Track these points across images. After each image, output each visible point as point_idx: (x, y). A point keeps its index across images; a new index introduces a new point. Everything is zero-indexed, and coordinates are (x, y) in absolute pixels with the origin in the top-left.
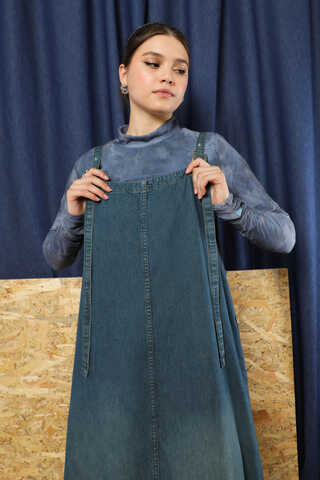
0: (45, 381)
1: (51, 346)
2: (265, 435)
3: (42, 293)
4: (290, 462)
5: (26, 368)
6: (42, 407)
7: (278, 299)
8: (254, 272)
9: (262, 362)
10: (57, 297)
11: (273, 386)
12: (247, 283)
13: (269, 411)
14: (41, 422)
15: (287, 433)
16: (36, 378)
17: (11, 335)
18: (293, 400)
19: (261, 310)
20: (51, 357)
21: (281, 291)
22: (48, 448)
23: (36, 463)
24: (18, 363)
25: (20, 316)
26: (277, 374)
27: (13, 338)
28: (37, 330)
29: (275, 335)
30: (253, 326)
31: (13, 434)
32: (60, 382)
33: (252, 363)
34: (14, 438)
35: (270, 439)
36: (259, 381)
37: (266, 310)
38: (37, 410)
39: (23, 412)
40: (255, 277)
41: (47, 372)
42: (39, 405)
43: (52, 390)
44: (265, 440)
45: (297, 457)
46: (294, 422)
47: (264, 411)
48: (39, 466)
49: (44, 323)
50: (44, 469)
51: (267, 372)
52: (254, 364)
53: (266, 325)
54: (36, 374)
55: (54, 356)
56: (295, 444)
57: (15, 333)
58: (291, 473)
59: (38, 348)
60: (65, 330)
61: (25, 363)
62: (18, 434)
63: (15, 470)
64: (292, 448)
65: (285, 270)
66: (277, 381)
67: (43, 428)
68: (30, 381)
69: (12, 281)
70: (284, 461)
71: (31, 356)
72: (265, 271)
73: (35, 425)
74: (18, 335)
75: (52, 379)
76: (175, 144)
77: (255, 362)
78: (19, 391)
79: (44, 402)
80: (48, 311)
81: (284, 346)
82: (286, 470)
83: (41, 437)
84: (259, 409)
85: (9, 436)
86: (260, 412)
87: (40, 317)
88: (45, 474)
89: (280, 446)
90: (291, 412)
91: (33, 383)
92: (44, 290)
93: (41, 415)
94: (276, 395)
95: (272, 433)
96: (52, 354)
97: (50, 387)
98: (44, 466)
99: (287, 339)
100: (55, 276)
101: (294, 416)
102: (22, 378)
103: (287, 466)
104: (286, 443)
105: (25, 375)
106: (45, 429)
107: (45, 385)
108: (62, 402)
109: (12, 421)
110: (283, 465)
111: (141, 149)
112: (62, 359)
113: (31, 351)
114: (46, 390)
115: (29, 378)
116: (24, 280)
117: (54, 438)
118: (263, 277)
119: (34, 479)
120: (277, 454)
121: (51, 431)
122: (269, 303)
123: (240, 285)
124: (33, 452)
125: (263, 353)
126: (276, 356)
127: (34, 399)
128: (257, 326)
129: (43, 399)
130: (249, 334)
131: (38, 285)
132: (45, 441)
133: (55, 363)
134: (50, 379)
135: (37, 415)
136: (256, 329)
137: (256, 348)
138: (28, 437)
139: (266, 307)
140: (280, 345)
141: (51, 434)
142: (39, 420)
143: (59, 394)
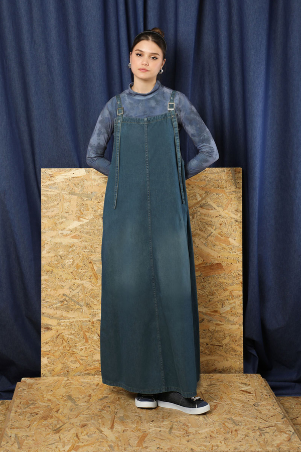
0: (74, 234)
1: (79, 213)
2: (220, 280)
3: (73, 178)
4: (237, 300)
5: (63, 226)
6: (73, 251)
7: (233, 188)
8: (217, 169)
9: (220, 231)
10: (83, 180)
11: (227, 247)
13: (224, 264)
14: (72, 260)
15: (236, 280)
16: (69, 232)
17: (52, 204)
18: (241, 258)
19: (220, 195)
20: (79, 219)
21: (236, 184)
22: (76, 277)
23: (68, 286)
24: (57, 222)
25: (59, 192)
26: (230, 239)
27: (54, 206)
28: (70, 202)
29: (230, 213)
30: (214, 206)
31: (53, 267)
32: (84, 235)
33: (212, 230)
34: (54, 270)
35: (223, 283)
36: (217, 243)
37: (225, 196)
38: (69, 252)
39: (61, 253)
40: (217, 173)
41: (76, 229)
42: (71, 250)
43: (81, 240)
44: (220, 283)
45: (242, 297)
46: (242, 274)
47: (220, 264)
48: (70, 288)
49: (75, 197)
50: (73, 290)
51: (223, 238)
52: (214, 232)
53: (224, 206)
54: (69, 230)
55: (81, 219)
56: (241, 288)
57: (56, 203)
58: (237, 307)
59: (70, 213)
60: (88, 202)
61: (62, 223)
62: (57, 267)
63: (54, 290)
64: (239, 291)
65: (240, 169)
66: (230, 245)
67: (73, 264)
68: (65, 234)
69: (53, 169)
70: (233, 299)
71: (66, 218)
72: (225, 168)
73: (68, 262)
74: (58, 204)
75: (79, 233)
76: (159, 98)
77: (215, 230)
78: (58, 240)
79: (74, 248)
80: (77, 190)
81: (237, 221)
82: (234, 305)
83: (71, 270)
84: (217, 262)
85: (51, 268)
86: (217, 264)
87: (72, 193)
88: (74, 293)
89: (230, 288)
90: (240, 266)
91: (67, 235)
92: (74, 175)
93: (72, 256)
94: (229, 254)
95: (225, 279)
96: (80, 217)
97: (78, 239)
98: (73, 288)
99: (239, 216)
100: (81, 167)
101: (241, 269)
102: (60, 232)
103: (235, 303)
104: (235, 287)
105: (62, 230)
106: (75, 264)
107: (74, 237)
108: (86, 248)
109: (53, 259)
110: (232, 301)
111: (142, 100)
112: (85, 221)
113: (66, 215)
114: (75, 240)
115: (65, 232)
116: (61, 169)
117: (80, 271)
118: (223, 173)
119: (67, 296)
120: (227, 293)
121: (78, 267)
122: (226, 191)
123: (207, 178)
124: (66, 279)
125: (221, 224)
126: (230, 227)
127: (68, 245)
128: (218, 206)
129: (73, 245)
130: (212, 211)
131: (71, 172)
132: (74, 272)
133: (81, 223)
134: (78, 233)
135: (69, 256)
136: (216, 208)
137: (216, 221)
138: (63, 269)
139: (225, 194)
140: (233, 220)
141: (78, 268)
142: (70, 259)
143: (84, 243)
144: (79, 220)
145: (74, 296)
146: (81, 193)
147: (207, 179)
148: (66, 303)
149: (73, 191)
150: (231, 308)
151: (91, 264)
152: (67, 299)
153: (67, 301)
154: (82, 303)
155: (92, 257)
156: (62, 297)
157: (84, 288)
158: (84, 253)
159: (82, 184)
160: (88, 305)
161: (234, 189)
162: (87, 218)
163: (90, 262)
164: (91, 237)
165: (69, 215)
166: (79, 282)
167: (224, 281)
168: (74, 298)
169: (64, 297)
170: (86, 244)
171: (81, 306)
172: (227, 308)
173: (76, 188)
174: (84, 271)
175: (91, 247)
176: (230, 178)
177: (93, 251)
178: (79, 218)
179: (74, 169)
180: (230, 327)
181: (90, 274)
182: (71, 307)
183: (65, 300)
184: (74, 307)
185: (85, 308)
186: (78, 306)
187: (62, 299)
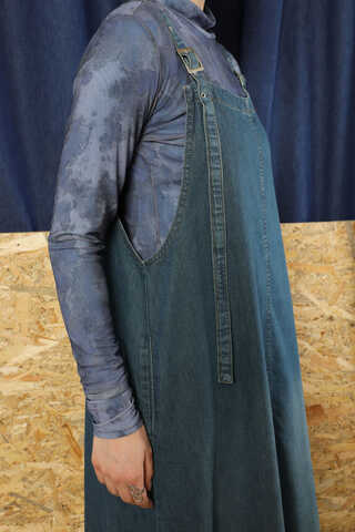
0: (28, 373)
1: (36, 327)
2: (318, 435)
3: (19, 254)
4: (346, 467)
5: (1, 357)
6: (26, 406)
7: (349, 262)
8: (319, 226)
9: (321, 345)
11: (332, 375)
12: (309, 240)
13: (326, 406)
14: (25, 425)
16: (15, 370)
20: (36, 341)
22: (36, 458)
23: (20, 477)
26: (338, 360)
28: (14, 306)
29: (342, 310)
30: (312, 298)
32: (49, 373)
33: (307, 346)
35: (323, 440)
36: (315, 369)
37: (332, 277)
38: (19, 410)
40: (320, 232)
41: (31, 362)
42: (21, 404)
43: (41, 383)
44: (318, 440)
47: (319, 406)
48: (24, 479)
49: (24, 295)
50: (31, 483)
51: (326, 358)
52: (310, 348)
54: (16, 365)
55: (41, 340)
59: (17, 329)
66: (339, 369)
67: (27, 433)
68: (6, 373)
70: (339, 466)
71: (6, 340)
72: (335, 223)
73: (17, 429)
75: (38, 370)
79: (28, 401)
80: (29, 280)
81: (352, 325)
82: (341, 476)
83: (25, 445)
84: (312, 404)
86: (313, 407)
87: (17, 287)
88: (33, 488)
91: (11, 376)
92: (20, 249)
93: (24, 417)
94: (335, 387)
95: (326, 432)
96: (37, 337)
97: (36, 381)
98: (30, 479)
103: (342, 472)
104: (343, 445)
105: (0, 366)
106: (31, 434)
107: (29, 378)
108: (54, 398)
110: (337, 471)
112: (52, 344)
113: (7, 334)
114: (30, 385)
115: (6, 370)
117: (43, 444)
118: (331, 233)
119: (17, 495)
120: (331, 457)
121: (39, 437)
122: (336, 268)
123: (299, 243)
124: (14, 463)
125: (323, 333)
126: (340, 337)
127: (13, 396)
128: (318, 299)
129: (26, 396)
130: (307, 309)
131: (12, 242)
132: (30, 449)
133: (41, 349)
134: (35, 370)
135: (19, 418)
136: (316, 302)
137: (315, 326)
138: (7, 445)
139: (333, 274)
140: (346, 324)
141: (39, 440)
142: (22, 423)
143: (49, 389)
144: (36, 343)
145: (33, 493)
146: (38, 285)
147: (299, 247)
148: (16, 509)
149: (19, 282)
150: (337, 482)
151: (66, 429)
152: (18, 500)
153: (18, 506)
154: (51, 506)
155: (67, 415)
156: (8, 500)
157: (53, 477)
158: (50, 409)
159: (39, 266)
160: (64, 509)
161: (350, 265)
162: (53, 337)
163: (66, 426)
164: (64, 375)
165: (14, 334)
166: (42, 465)
167: (326, 436)
168: (32, 499)
169: (13, 499)
170: (54, 390)
171: (49, 511)
172: (329, 483)
173: (27, 277)
174: (53, 443)
175: (66, 395)
176: (344, 242)
177: (70, 402)
178: (36, 339)
179: (20, 234)
180: (334, 514)
181: (66, 448)
182: (28, 516)
183: (14, 503)
184: (34, 515)
185: (57, 516)
186: (42, 513)
187: (7, 503)
